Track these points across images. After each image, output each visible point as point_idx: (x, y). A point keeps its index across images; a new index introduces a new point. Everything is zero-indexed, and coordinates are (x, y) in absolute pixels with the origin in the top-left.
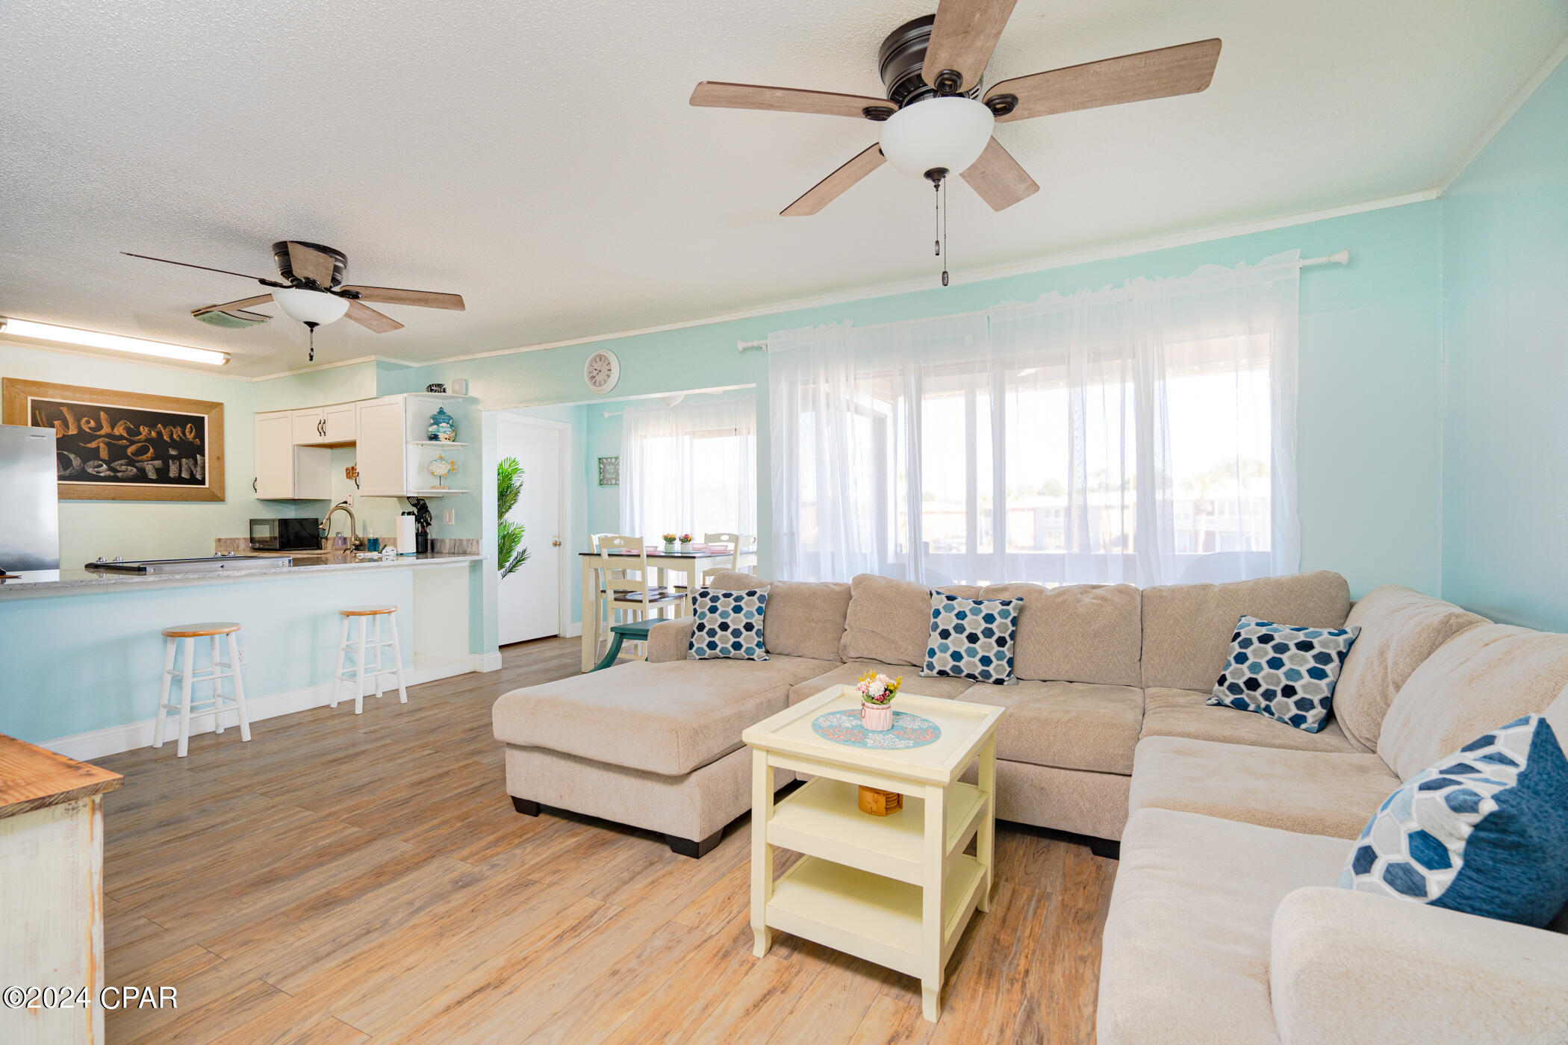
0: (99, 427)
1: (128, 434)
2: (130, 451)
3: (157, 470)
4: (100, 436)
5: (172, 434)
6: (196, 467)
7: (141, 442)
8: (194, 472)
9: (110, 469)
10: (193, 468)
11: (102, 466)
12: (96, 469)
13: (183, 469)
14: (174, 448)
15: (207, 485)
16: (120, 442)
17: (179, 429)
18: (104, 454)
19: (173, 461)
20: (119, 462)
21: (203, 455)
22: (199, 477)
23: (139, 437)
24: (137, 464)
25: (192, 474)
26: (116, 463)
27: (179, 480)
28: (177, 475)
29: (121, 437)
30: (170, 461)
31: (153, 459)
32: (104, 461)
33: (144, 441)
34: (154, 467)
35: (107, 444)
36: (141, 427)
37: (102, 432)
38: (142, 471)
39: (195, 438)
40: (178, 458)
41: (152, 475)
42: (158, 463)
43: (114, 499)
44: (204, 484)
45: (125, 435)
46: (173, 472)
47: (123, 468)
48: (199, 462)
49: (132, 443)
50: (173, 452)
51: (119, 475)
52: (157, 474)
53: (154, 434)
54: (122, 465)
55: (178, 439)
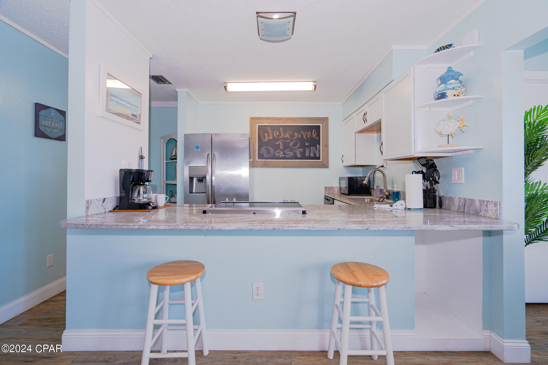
0: (280, 135)
1: (290, 137)
2: (291, 144)
3: (301, 153)
4: (280, 139)
5: (307, 136)
6: (316, 151)
7: (295, 140)
8: (316, 153)
9: (284, 153)
10: (315, 151)
11: (281, 152)
12: (279, 154)
13: (311, 152)
14: (308, 142)
15: (321, 160)
16: (287, 141)
17: (310, 132)
18: (281, 147)
19: (307, 148)
20: (287, 150)
21: (319, 145)
22: (318, 156)
23: (294, 138)
24: (293, 151)
25: (315, 155)
26: (286, 151)
27: (310, 158)
28: (309, 155)
29: (288, 139)
30: (306, 148)
31: (299, 148)
32: (281, 150)
33: (296, 140)
34: (300, 151)
35: (282, 142)
36: (295, 133)
37: (281, 137)
38: (295, 154)
39: (316, 136)
40: (309, 147)
41: (299, 156)
42: (301, 150)
43: (284, 167)
44: (320, 160)
45: (289, 137)
46: (307, 154)
47: (288, 152)
48: (318, 148)
49: (292, 141)
50: (307, 144)
51: (287, 156)
52: (301, 155)
53: (300, 136)
54: (288, 151)
55: (309, 138)
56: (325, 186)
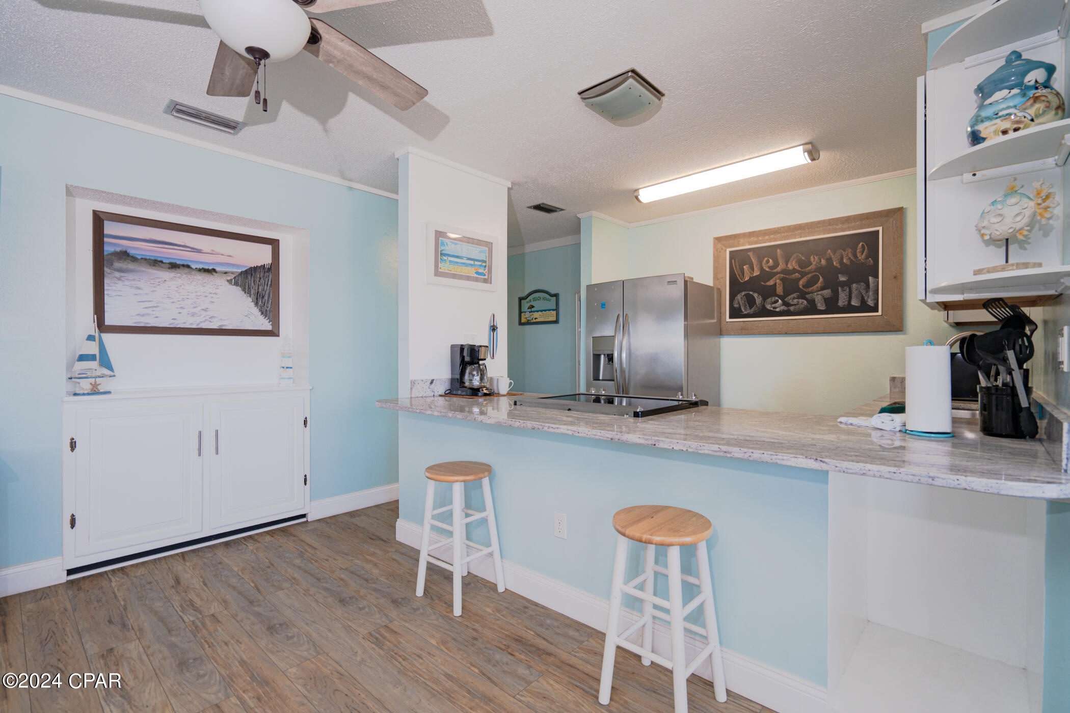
0: (776, 264)
1: (800, 267)
2: (801, 283)
3: (826, 300)
4: (777, 273)
5: (842, 258)
6: (867, 292)
7: (812, 272)
8: (866, 298)
9: (786, 304)
10: (864, 292)
11: (778, 301)
12: (773, 305)
13: (853, 295)
14: (842, 273)
15: (880, 313)
16: (793, 276)
17: (850, 250)
18: (780, 290)
19: (842, 287)
20: (792, 296)
21: (877, 277)
22: (871, 303)
23: (810, 268)
24: (807, 296)
25: (863, 301)
26: (789, 297)
27: (850, 309)
28: (846, 303)
29: (794, 271)
30: (840, 288)
31: (822, 289)
32: (779, 297)
33: (815, 271)
34: (823, 297)
35: (782, 280)
36: (812, 257)
37: (779, 269)
38: (812, 302)
39: (867, 258)
40: (848, 284)
41: (821, 306)
42: (827, 293)
43: (786, 333)
44: (878, 312)
45: (797, 267)
46: (842, 302)
47: (795, 301)
48: (871, 285)
49: (803, 275)
50: (842, 278)
51: (792, 308)
52: (826, 305)
53: (823, 262)
54: (794, 298)
55: (848, 263)
56: (892, 376)
